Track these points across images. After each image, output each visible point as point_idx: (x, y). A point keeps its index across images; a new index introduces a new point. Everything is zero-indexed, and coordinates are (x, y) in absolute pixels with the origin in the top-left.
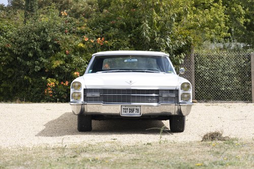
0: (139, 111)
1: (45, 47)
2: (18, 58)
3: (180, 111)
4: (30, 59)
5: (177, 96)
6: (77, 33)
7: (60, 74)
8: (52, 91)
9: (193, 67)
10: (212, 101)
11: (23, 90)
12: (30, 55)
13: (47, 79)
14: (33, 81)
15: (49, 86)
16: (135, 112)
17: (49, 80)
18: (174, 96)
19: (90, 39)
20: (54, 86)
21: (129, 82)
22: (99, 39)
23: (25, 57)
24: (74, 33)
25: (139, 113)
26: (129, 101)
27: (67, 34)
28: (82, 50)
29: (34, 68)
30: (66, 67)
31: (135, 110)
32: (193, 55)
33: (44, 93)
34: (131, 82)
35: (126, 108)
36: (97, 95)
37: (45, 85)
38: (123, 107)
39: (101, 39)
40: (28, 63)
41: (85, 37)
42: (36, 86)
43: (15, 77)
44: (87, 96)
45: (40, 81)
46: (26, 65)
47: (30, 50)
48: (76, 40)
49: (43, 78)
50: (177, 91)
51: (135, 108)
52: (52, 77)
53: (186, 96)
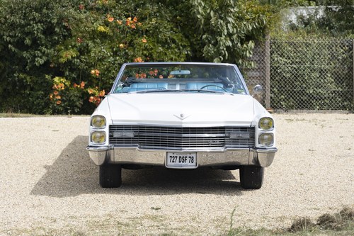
0: (194, 159)
1: (49, 31)
2: (10, 46)
3: (256, 160)
4: (27, 48)
5: (253, 137)
6: (98, 9)
7: (72, 70)
8: (61, 96)
9: (268, 60)
10: (295, 111)
11: (17, 93)
12: (28, 41)
13: (53, 77)
14: (32, 81)
15: (56, 89)
16: (188, 161)
17: (56, 79)
18: (247, 136)
19: (115, 19)
20: (63, 88)
21: (180, 116)
22: (130, 19)
23: (20, 45)
24: (92, 9)
25: (194, 164)
26: (179, 145)
27: (83, 11)
28: (103, 36)
29: (34, 61)
30: (81, 61)
31: (188, 159)
32: (268, 42)
33: (49, 99)
34: (181, 115)
35: (175, 155)
36: (130, 134)
37: (49, 88)
38: (169, 155)
39: (132, 20)
40: (25, 54)
41: (109, 16)
42: (36, 87)
43: (6, 74)
44: (115, 136)
45: (42, 80)
46: (22, 56)
47: (27, 36)
48: (96, 20)
49: (47, 77)
50: (252, 129)
51: (188, 155)
52: (61, 75)
53: (266, 137)
